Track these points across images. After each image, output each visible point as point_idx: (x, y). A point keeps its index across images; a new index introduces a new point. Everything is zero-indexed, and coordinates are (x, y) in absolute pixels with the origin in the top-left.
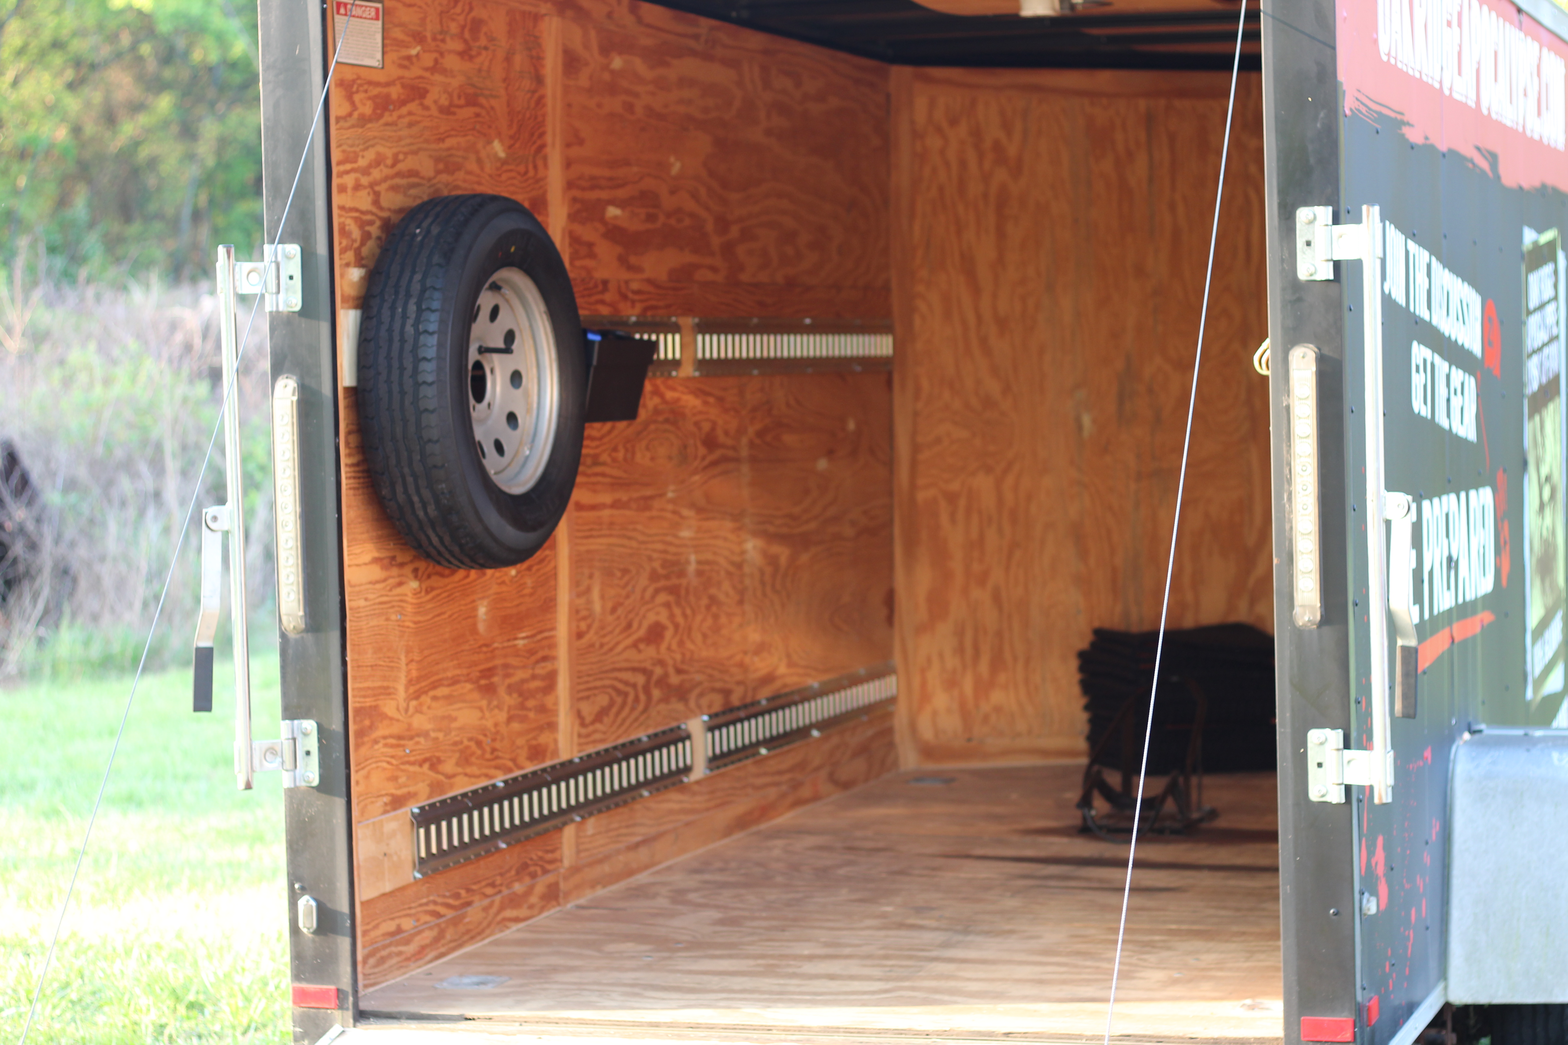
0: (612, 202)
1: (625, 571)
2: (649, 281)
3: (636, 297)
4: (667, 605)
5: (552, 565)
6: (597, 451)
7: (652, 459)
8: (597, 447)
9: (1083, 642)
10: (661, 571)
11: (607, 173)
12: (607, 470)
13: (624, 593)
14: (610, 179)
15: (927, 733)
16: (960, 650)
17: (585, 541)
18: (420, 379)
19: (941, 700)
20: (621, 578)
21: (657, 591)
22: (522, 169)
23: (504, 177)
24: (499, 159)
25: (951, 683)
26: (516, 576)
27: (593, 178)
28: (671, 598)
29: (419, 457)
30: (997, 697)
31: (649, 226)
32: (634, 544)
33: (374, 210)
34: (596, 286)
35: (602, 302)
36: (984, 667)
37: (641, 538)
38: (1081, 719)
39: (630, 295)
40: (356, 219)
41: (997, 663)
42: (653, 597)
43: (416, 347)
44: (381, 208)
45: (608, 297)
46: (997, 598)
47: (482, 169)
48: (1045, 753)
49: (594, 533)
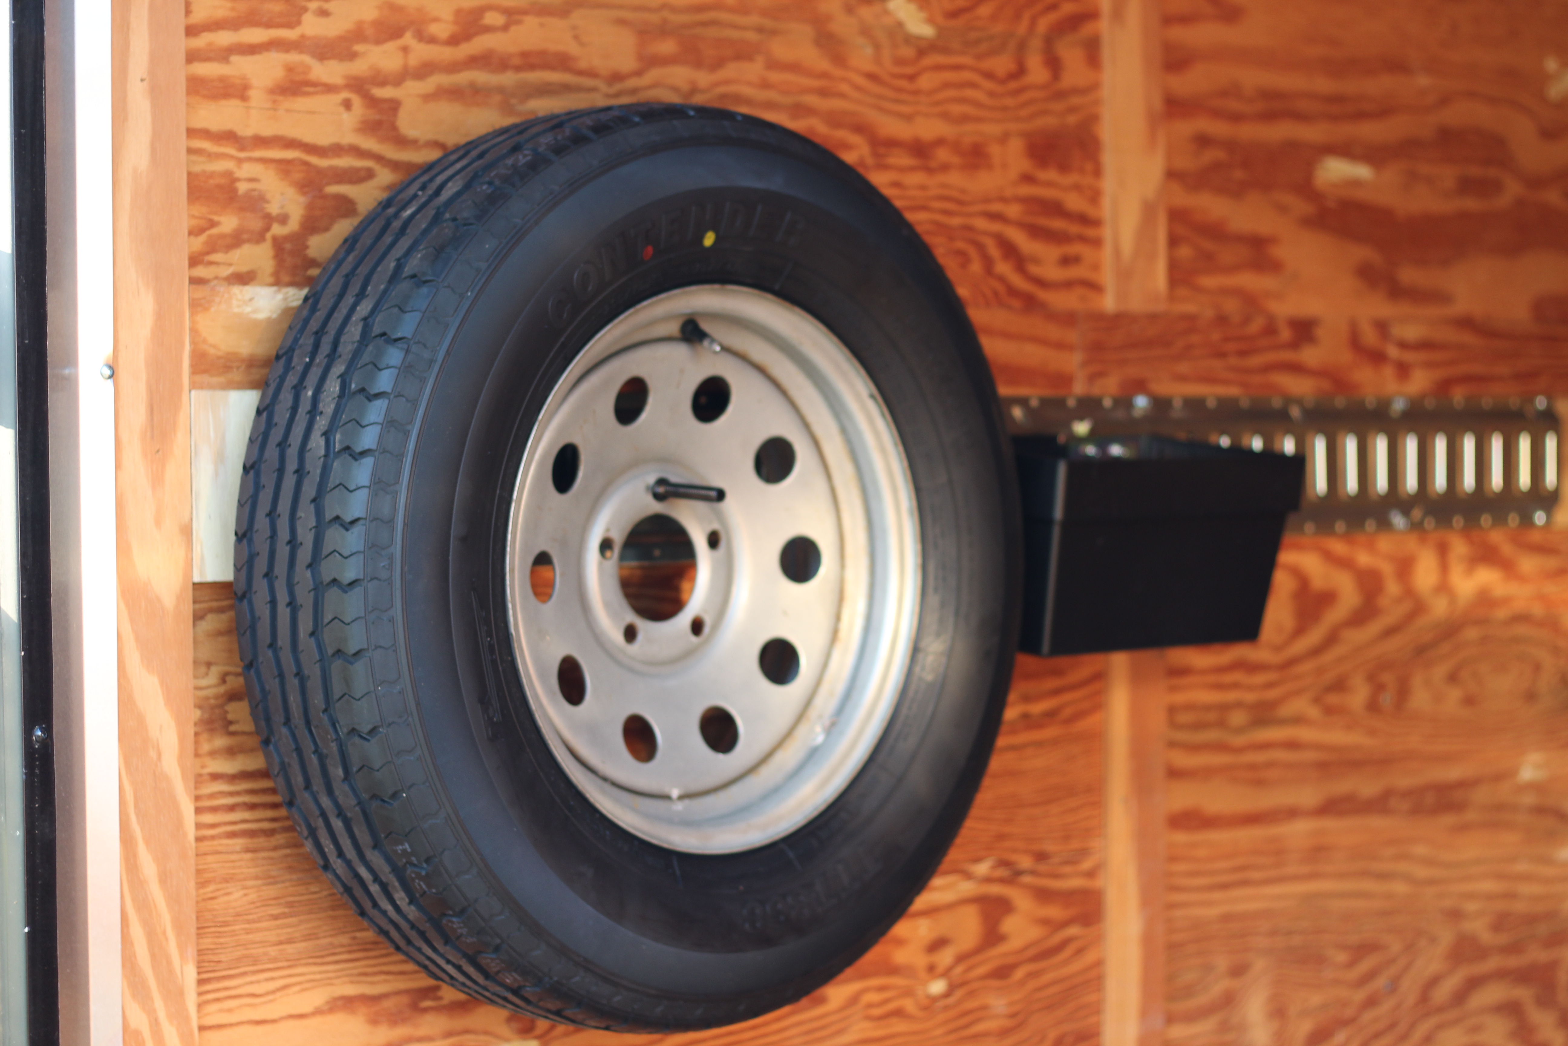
0: (1345, 151)
1: (1362, 950)
2: (1466, 323)
3: (1410, 357)
4: (1512, 1009)
5: (1090, 957)
6: (1272, 694)
7: (1469, 701)
8: (1270, 685)
10: (1486, 937)
11: (1323, 85)
12: (1305, 734)
13: (1359, 996)
14: (1337, 99)
17: (1217, 895)
18: (328, 570)
20: (1351, 964)
21: (1473, 984)
22: (1002, 64)
23: (926, 82)
24: (909, 39)
26: (947, 995)
27: (1267, 95)
28: (1524, 994)
29: (340, 772)
31: (1471, 204)
32: (1400, 888)
33: (369, 143)
34: (1270, 330)
35: (1296, 369)
37: (1421, 872)
39: (1393, 352)
40: (284, 167)
42: (1460, 997)
44: (402, 142)
45: (1310, 356)
47: (839, 60)
49: (1256, 875)
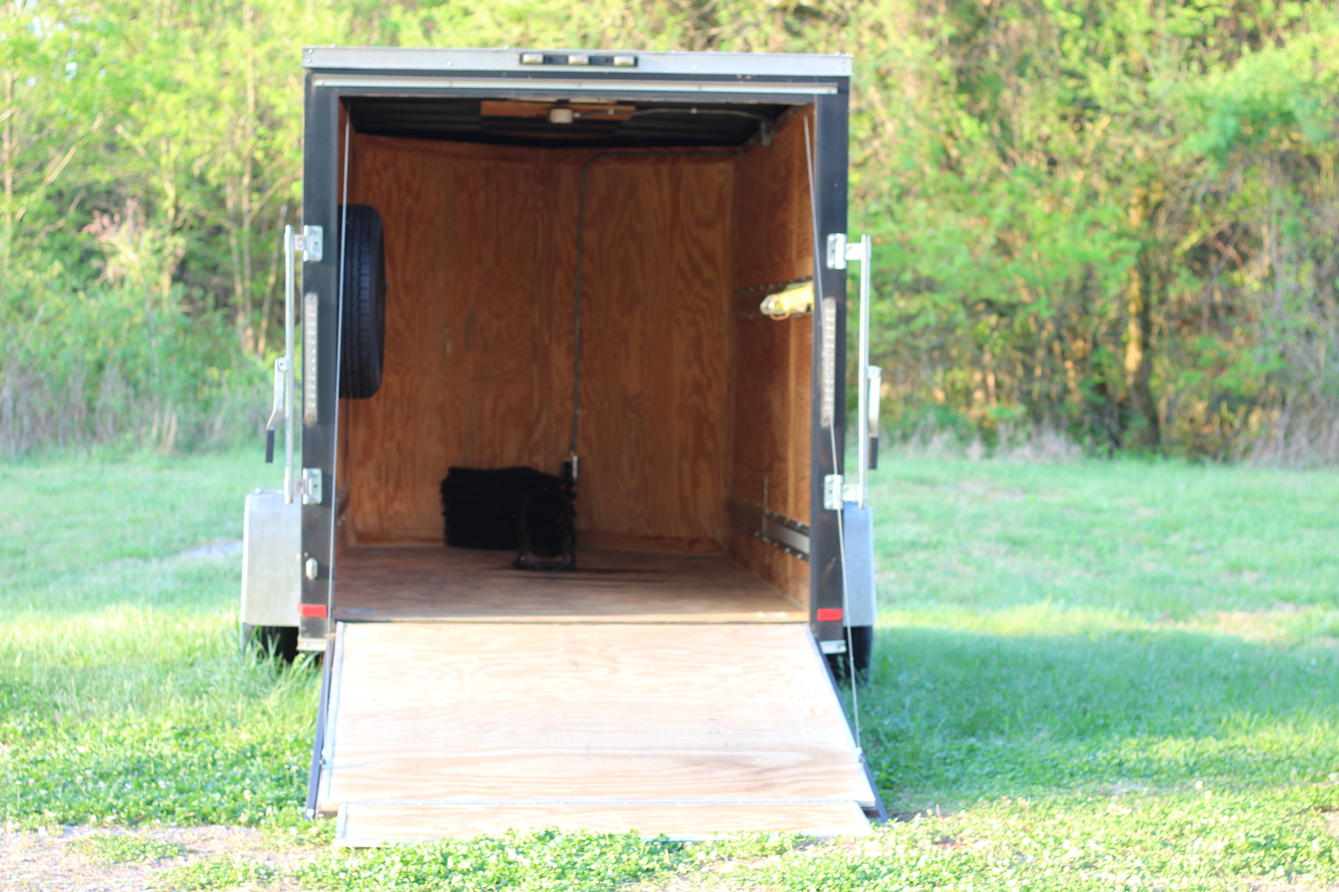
9: (442, 475)
15: (360, 527)
16: (378, 477)
19: (368, 507)
25: (374, 497)
30: (397, 506)
36: (391, 488)
38: (440, 520)
41: (398, 486)
43: (359, 282)
46: (399, 447)
48: (421, 540)
